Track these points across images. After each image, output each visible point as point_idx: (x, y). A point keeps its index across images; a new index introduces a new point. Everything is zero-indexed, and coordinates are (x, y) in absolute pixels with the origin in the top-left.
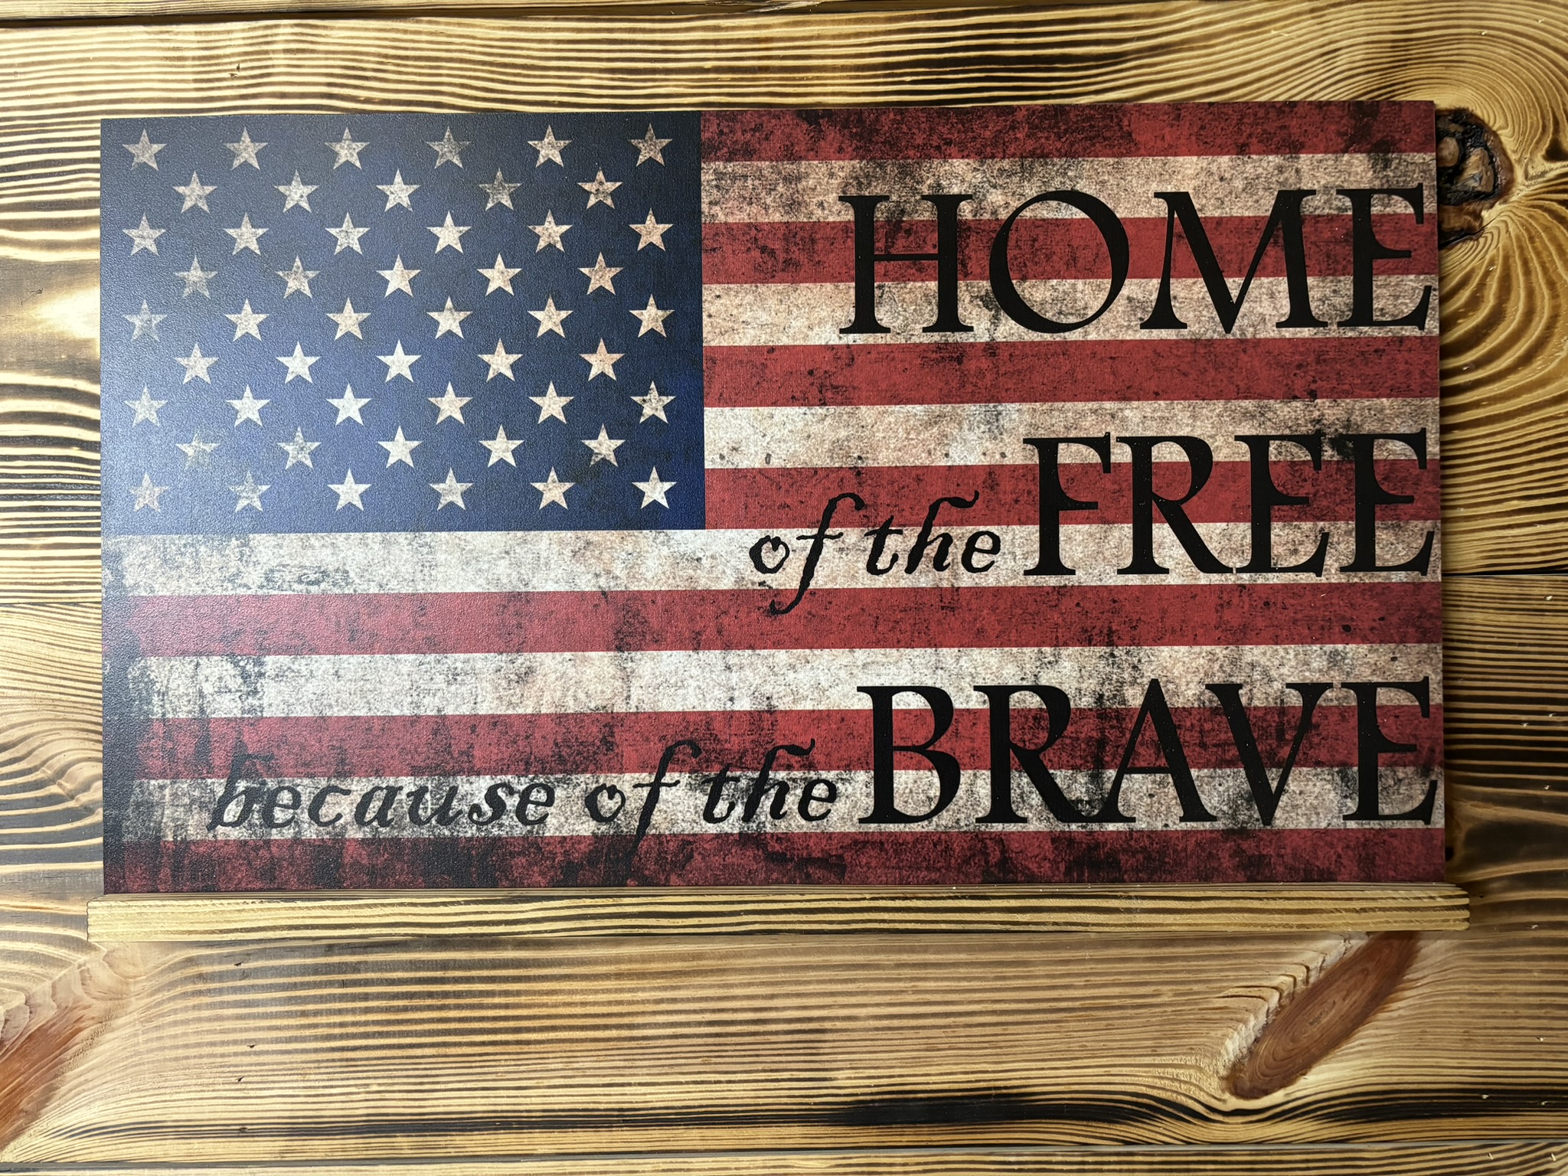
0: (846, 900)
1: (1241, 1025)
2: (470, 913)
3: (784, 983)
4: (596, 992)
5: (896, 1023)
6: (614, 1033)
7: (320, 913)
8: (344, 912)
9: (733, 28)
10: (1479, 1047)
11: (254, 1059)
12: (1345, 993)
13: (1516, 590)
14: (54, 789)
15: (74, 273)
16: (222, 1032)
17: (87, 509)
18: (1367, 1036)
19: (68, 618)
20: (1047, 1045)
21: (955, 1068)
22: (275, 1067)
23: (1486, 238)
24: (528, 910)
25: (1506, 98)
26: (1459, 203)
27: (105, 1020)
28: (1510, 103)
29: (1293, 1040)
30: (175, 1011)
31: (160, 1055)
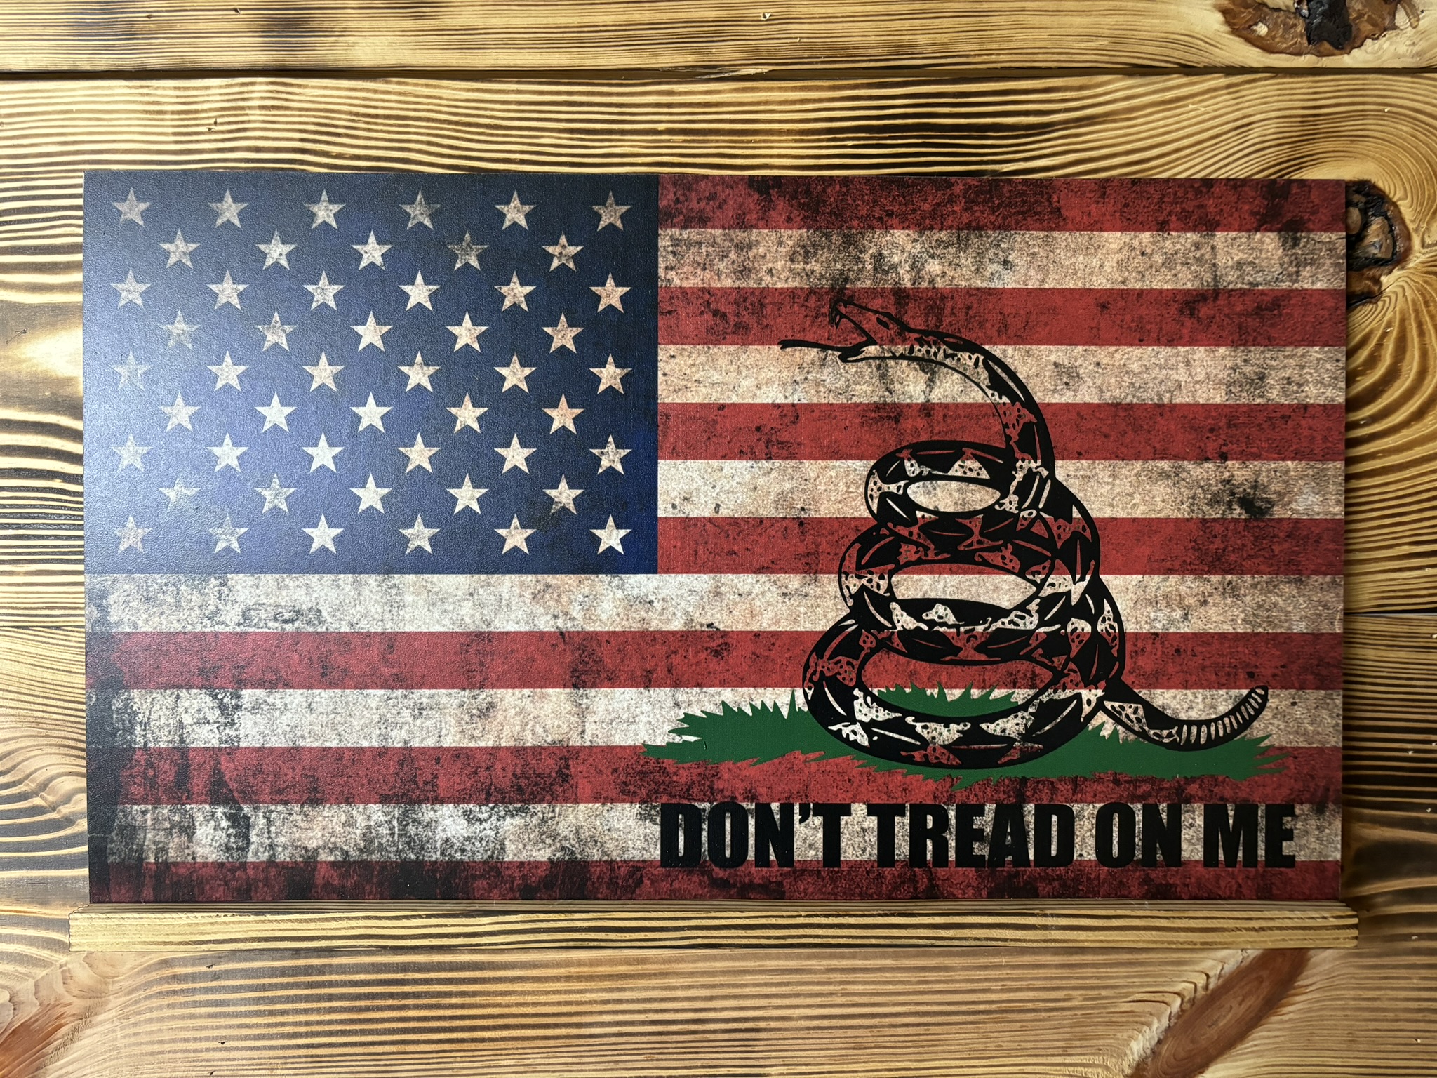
0: (783, 917)
1: (1145, 1028)
2: (430, 926)
3: (722, 986)
4: (547, 993)
5: (825, 1023)
6: (563, 1031)
7: (289, 925)
8: (312, 925)
9: (686, 93)
10: (1362, 1047)
11: (224, 1055)
12: (1240, 998)
13: (1406, 629)
14: (37, 801)
15: (58, 315)
16: (195, 1029)
17: (69, 538)
18: (1259, 1038)
19: (51, 641)
20: (966, 1044)
21: (880, 1066)
22: (244, 1062)
23: (1385, 301)
24: (486, 924)
25: (1406, 171)
26: (1360, 268)
27: (85, 1017)
28: (1409, 175)
29: (1193, 1041)
30: (151, 1009)
31: (137, 1050)
